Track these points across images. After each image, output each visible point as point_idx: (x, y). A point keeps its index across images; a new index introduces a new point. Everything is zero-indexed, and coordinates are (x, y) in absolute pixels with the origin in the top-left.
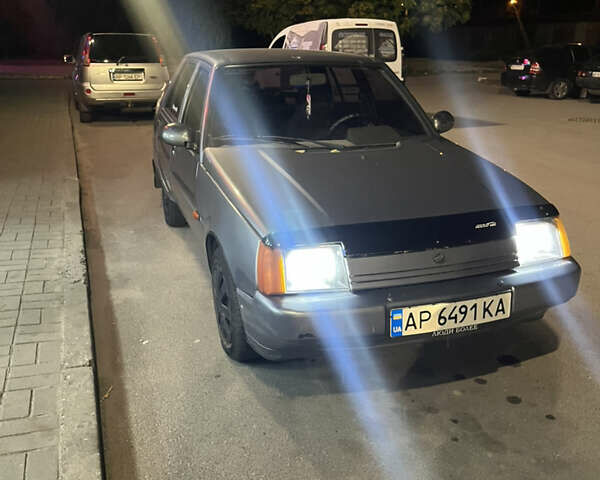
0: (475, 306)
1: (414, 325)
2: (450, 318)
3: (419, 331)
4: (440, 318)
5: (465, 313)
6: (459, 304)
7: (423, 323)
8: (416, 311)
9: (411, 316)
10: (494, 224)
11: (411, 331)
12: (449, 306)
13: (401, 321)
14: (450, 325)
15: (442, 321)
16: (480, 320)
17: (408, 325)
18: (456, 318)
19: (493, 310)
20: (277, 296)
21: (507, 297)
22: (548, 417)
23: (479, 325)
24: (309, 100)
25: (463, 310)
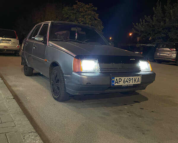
0: (132, 79)
1: (117, 82)
2: (126, 81)
3: (118, 84)
4: (124, 81)
5: (130, 80)
6: (129, 78)
7: (120, 82)
8: (118, 78)
9: (117, 79)
10: (134, 59)
11: (116, 84)
12: (126, 78)
13: (114, 81)
14: (126, 84)
15: (124, 82)
16: (134, 83)
17: (116, 82)
18: (128, 81)
19: (137, 80)
20: (80, 73)
21: (140, 77)
22: (152, 112)
23: (133, 85)
24: (76, 35)
25: (130, 79)
